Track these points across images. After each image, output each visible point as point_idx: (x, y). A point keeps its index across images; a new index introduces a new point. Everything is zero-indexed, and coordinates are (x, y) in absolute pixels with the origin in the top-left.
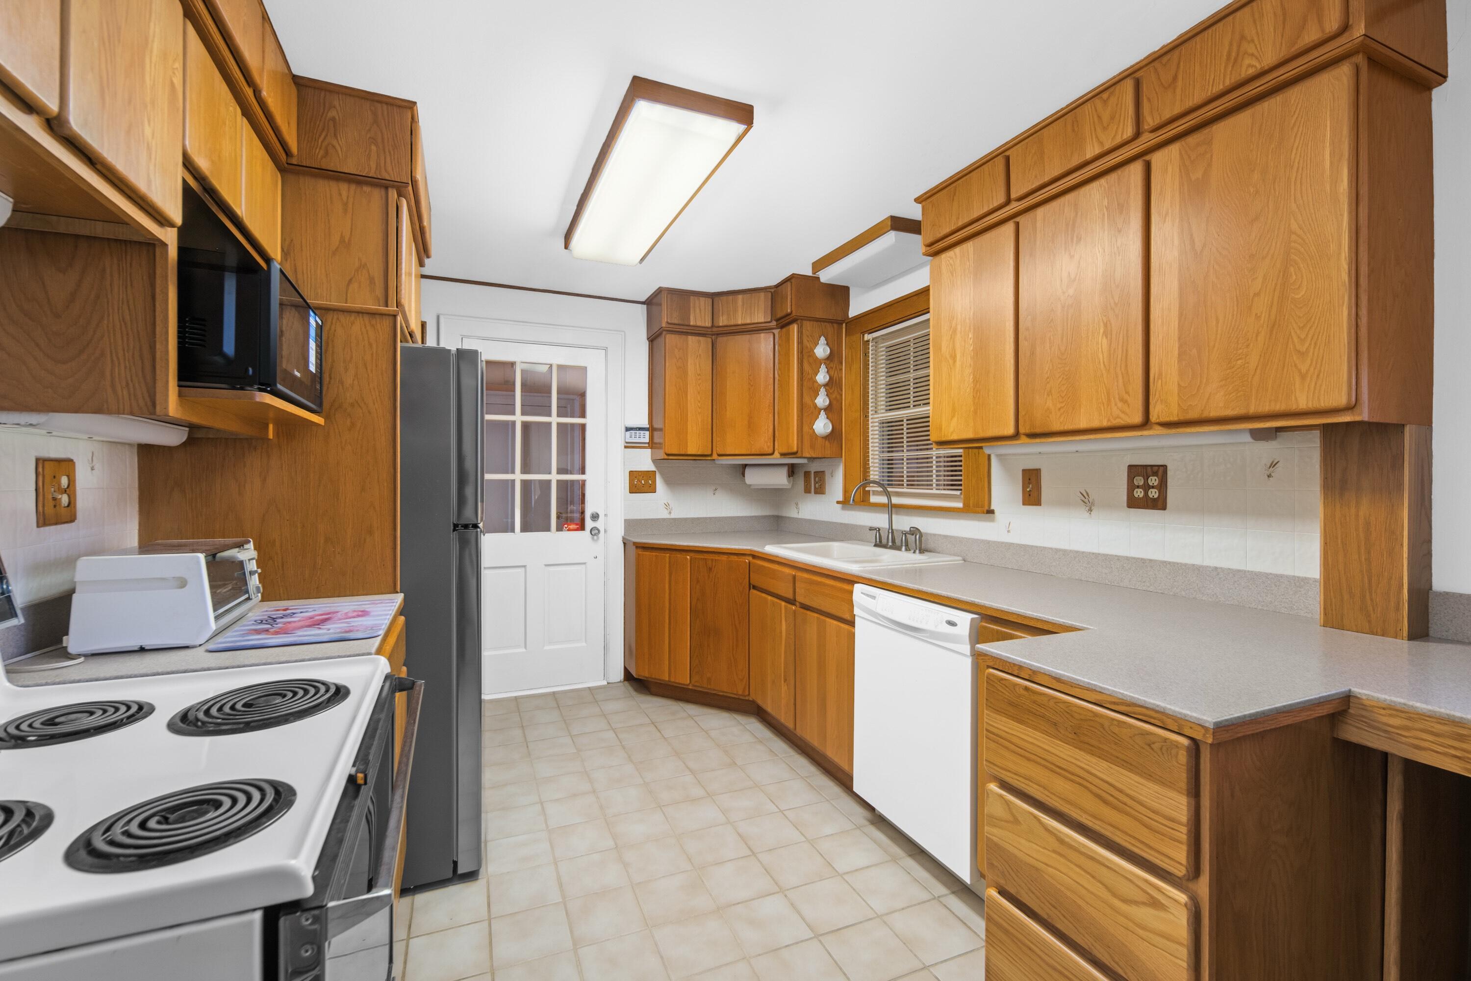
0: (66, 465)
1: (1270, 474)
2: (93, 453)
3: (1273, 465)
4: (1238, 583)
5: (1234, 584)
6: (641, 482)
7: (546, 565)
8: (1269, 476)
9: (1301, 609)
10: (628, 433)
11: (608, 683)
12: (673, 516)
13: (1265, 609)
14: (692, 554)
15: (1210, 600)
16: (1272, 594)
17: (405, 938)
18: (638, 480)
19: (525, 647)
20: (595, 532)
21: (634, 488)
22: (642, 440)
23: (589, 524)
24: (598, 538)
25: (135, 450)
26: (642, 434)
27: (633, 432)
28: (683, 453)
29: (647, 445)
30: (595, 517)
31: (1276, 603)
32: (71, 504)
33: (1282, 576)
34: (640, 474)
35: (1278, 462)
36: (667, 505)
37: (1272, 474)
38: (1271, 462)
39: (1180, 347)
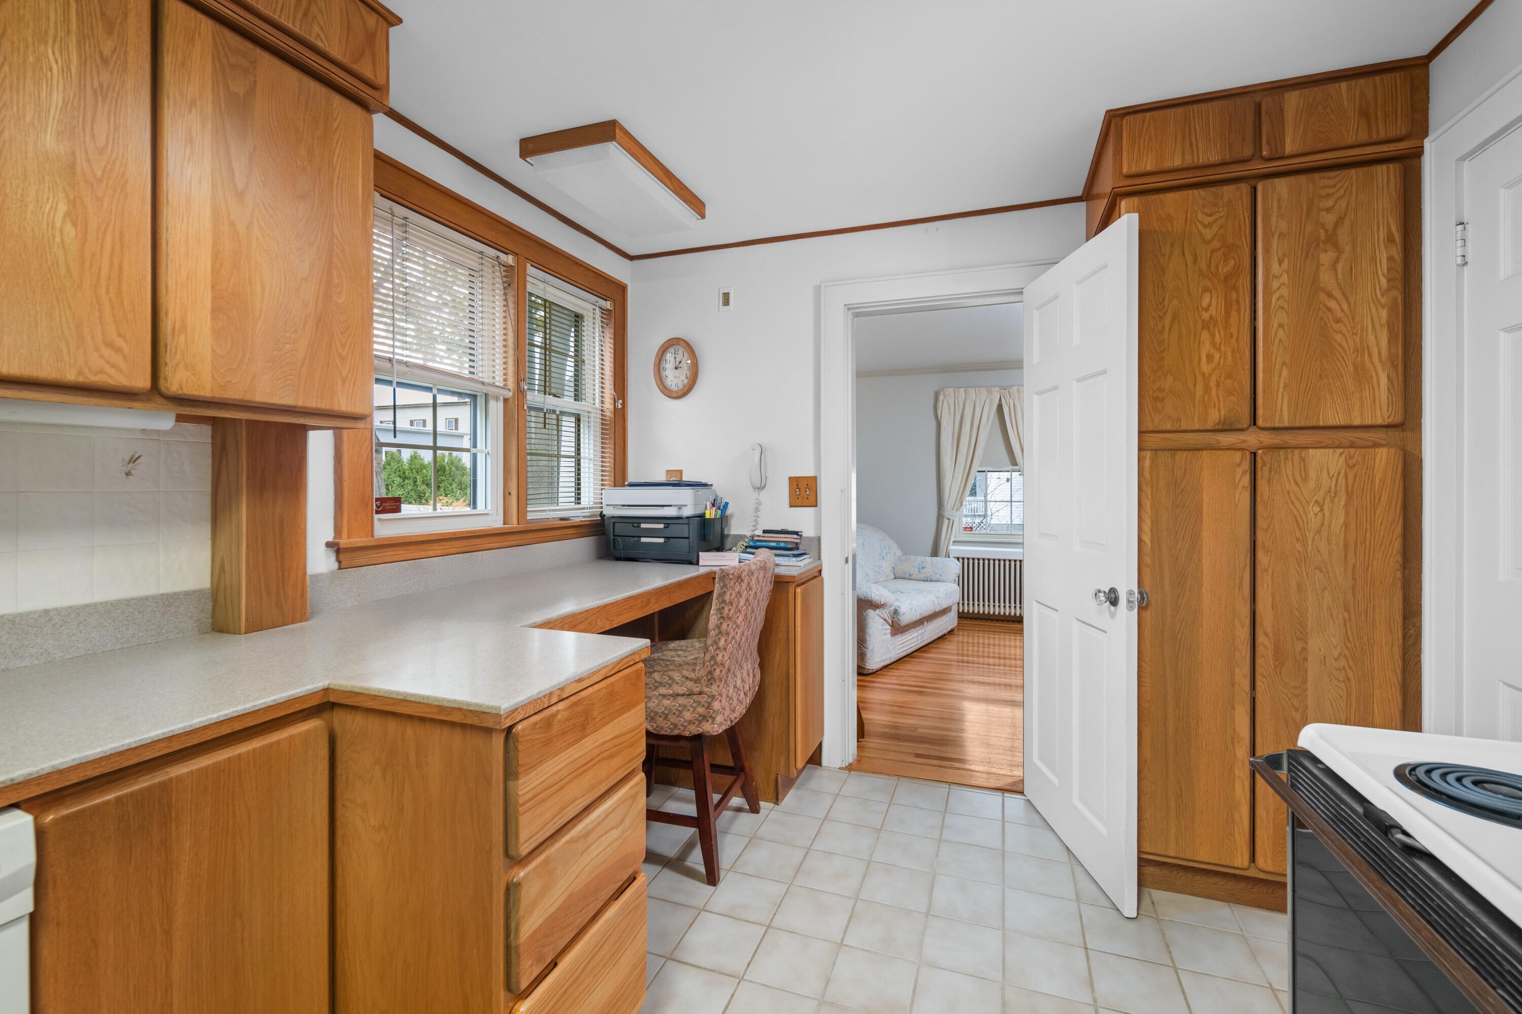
1: (129, 472)
3: (134, 460)
4: (85, 623)
5: (78, 626)
8: (128, 474)
9: (171, 632)
13: (126, 646)
15: (36, 662)
16: (135, 624)
31: (141, 634)
33: (146, 598)
35: (140, 456)
37: (132, 472)
38: (130, 456)
39: (214, 299)
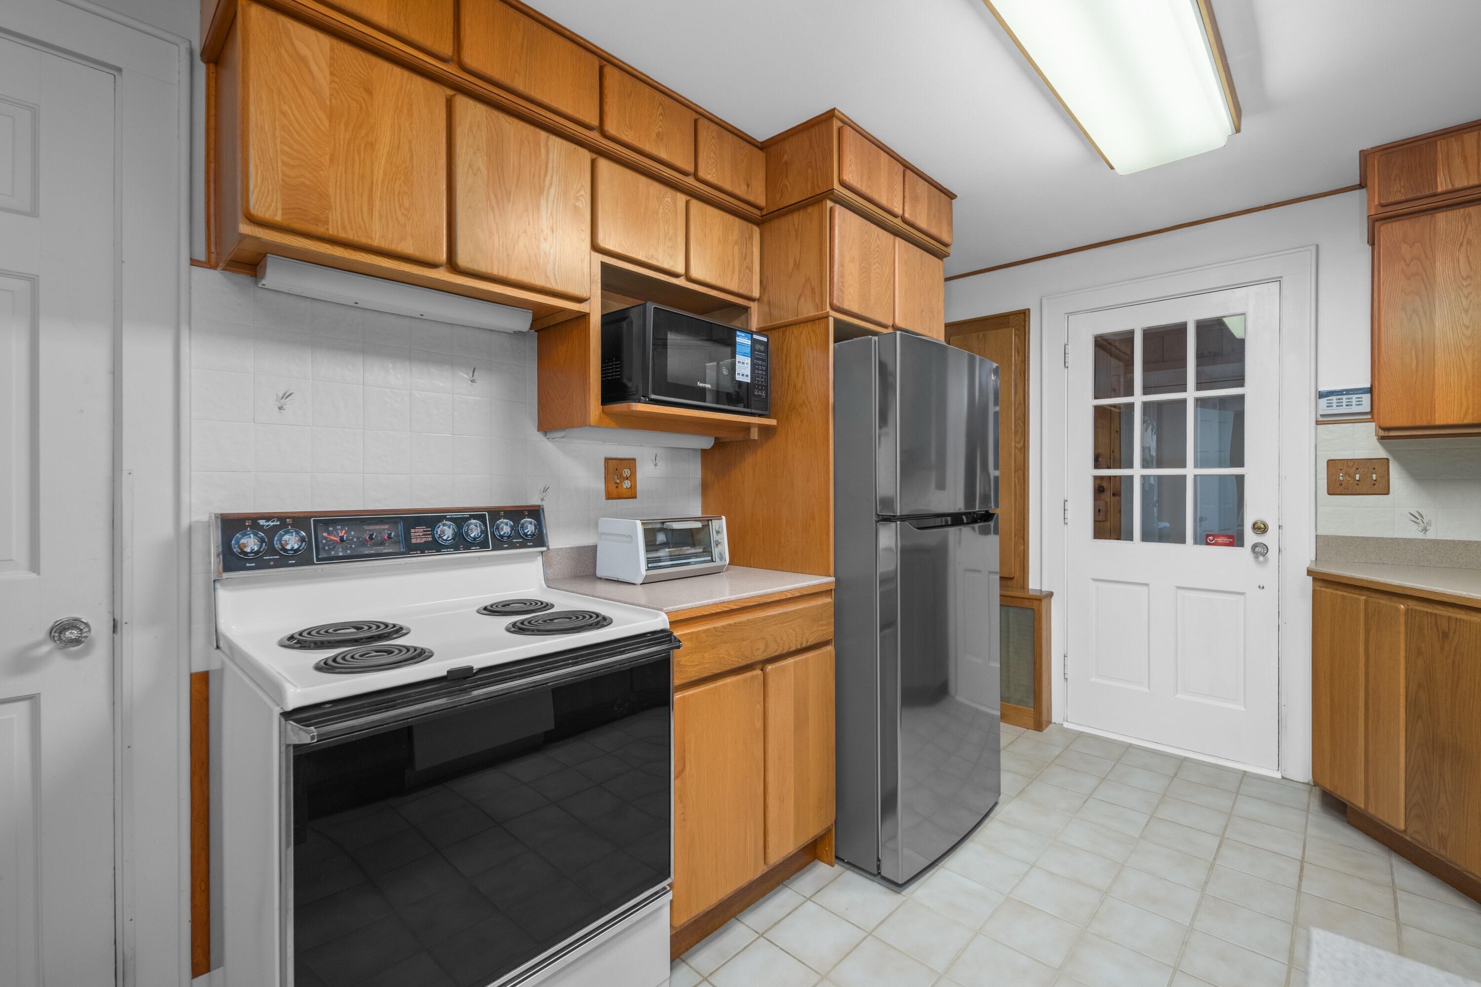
0: (631, 463)
2: (656, 455)
6: (1354, 478)
7: (1178, 588)
10: (1323, 402)
11: (1283, 778)
12: (1431, 535)
14: (1413, 604)
17: (808, 897)
18: (1346, 474)
19: (1149, 688)
20: (1259, 551)
21: (1336, 488)
22: (1355, 409)
23: (1250, 537)
24: (1266, 560)
25: (699, 453)
26: (1354, 400)
27: (1334, 398)
28: (1425, 424)
29: (1369, 417)
30: (1260, 528)
32: (633, 487)
34: (1350, 464)
36: (1416, 518)
